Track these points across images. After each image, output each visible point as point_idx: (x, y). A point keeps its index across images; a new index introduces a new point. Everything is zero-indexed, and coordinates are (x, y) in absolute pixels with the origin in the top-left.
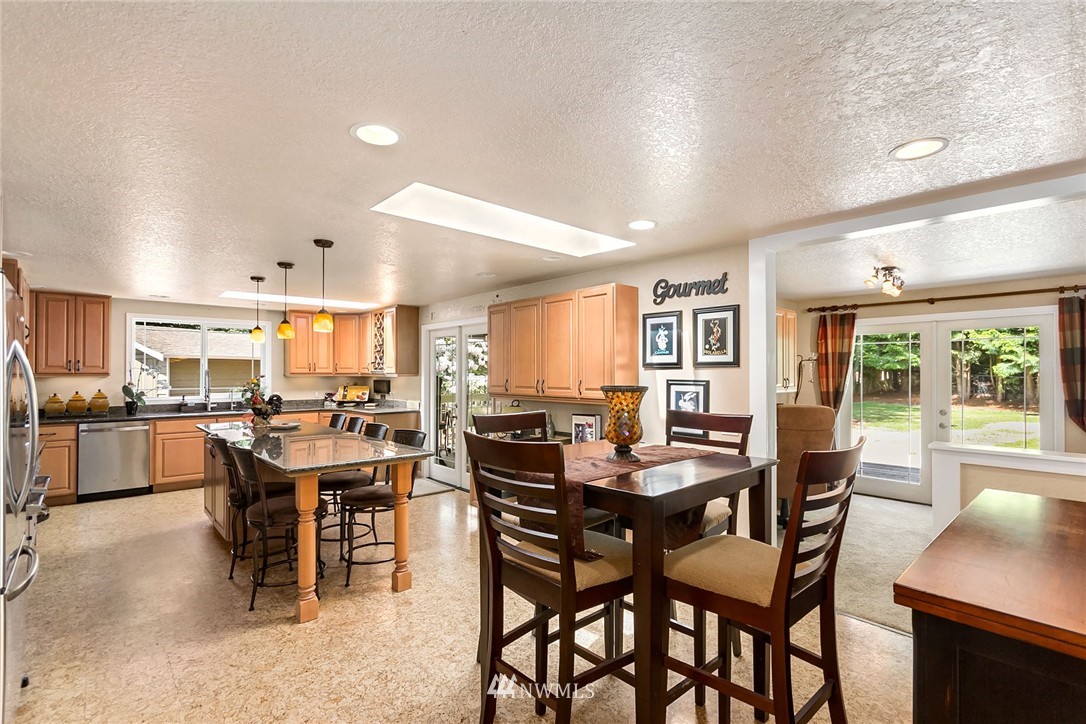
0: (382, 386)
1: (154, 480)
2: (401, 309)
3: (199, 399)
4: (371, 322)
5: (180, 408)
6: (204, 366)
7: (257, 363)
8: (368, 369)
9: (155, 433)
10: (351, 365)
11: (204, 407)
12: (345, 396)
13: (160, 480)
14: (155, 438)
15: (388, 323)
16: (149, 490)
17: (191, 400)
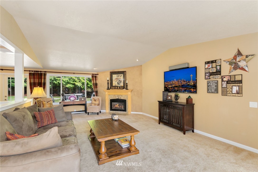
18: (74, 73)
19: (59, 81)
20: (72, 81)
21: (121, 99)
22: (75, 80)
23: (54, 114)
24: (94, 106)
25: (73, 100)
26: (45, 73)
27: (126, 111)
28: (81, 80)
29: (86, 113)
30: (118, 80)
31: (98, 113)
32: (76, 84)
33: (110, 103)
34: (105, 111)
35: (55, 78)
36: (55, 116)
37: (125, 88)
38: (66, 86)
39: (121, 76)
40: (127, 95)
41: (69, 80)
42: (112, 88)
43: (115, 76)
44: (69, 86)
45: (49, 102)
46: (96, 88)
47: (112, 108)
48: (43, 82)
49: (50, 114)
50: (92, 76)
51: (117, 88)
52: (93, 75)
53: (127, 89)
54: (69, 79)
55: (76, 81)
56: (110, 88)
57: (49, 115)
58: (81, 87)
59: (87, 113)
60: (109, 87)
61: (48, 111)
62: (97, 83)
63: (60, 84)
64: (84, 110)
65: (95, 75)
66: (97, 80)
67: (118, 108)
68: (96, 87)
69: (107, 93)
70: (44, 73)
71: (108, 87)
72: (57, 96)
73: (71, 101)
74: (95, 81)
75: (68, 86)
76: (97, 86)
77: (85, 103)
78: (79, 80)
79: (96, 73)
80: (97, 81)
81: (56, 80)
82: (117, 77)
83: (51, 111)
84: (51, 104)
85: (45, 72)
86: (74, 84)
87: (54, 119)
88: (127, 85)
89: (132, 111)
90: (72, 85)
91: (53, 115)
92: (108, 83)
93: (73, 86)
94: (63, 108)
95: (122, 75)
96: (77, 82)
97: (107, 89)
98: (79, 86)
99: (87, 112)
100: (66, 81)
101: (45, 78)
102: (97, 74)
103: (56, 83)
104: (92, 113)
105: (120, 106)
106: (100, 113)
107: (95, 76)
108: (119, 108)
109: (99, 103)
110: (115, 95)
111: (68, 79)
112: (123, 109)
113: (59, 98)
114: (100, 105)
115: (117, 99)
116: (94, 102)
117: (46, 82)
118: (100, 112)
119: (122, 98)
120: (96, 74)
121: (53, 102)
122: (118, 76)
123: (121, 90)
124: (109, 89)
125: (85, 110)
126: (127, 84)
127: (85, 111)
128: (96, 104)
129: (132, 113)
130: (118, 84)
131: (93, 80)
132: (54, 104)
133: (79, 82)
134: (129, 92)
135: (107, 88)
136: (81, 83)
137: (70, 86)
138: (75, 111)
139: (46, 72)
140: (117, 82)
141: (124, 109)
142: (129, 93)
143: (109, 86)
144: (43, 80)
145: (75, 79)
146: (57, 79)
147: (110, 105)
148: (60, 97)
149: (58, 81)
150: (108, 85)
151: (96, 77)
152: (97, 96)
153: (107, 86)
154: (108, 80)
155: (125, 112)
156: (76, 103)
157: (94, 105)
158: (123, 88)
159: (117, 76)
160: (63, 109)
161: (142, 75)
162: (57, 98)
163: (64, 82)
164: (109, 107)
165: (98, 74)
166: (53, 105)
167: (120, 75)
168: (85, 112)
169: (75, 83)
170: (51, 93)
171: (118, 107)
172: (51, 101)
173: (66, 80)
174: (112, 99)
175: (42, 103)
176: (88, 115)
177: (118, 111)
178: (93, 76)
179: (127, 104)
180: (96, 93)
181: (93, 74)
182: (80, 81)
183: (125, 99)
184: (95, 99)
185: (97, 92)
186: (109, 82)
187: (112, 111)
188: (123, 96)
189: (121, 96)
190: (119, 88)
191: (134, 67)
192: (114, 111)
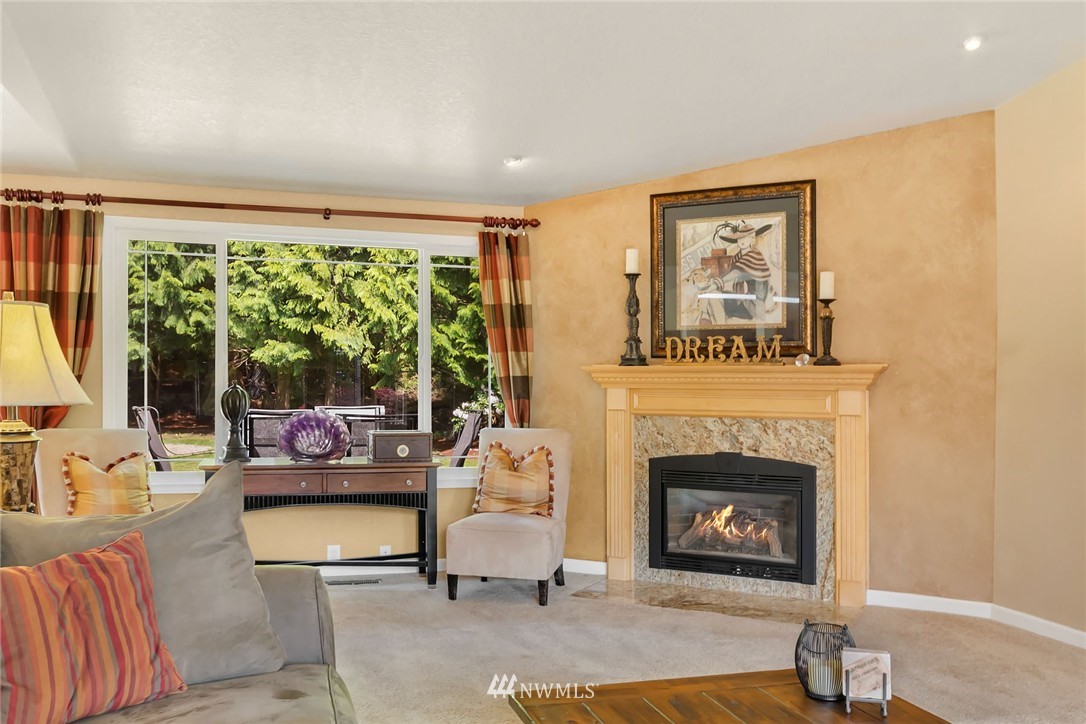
18: (327, 213)
19: (206, 313)
20: (298, 310)
21: (764, 453)
22: (321, 306)
23: (146, 598)
24: (508, 518)
25: (317, 457)
26: (87, 213)
27: (812, 581)
28: (362, 306)
29: (432, 580)
30: (735, 272)
31: (542, 585)
32: (329, 335)
33: (647, 498)
34: (598, 568)
35: (177, 295)
36: (151, 621)
37: (802, 349)
38: (256, 354)
39: (760, 232)
40: (828, 421)
41: (272, 309)
42: (674, 349)
43: (700, 237)
44: (275, 352)
45: (121, 470)
46: (516, 349)
47: (672, 546)
48: (73, 287)
49: (105, 599)
50: (484, 237)
51: (727, 351)
52: (492, 230)
53: (827, 360)
54: (275, 302)
55: (324, 316)
56: (646, 348)
57: (93, 597)
58: (365, 360)
59: (442, 584)
60: (638, 341)
61: (80, 558)
62: (528, 301)
63: (208, 338)
64: (414, 549)
65: (506, 231)
66: (525, 273)
67: (729, 547)
68: (521, 344)
69: (617, 398)
70: (82, 206)
71: (634, 340)
72: (189, 431)
73: (305, 462)
74: (505, 284)
75: (266, 353)
76: (528, 331)
77: (421, 488)
78: (346, 306)
79: (518, 214)
80: (526, 284)
81: (181, 309)
82: (721, 244)
83: (119, 557)
84: (133, 483)
85: (88, 199)
86: (312, 340)
87: (148, 653)
88: (829, 320)
89: (875, 584)
90: (293, 346)
91: (130, 601)
92: (633, 304)
93: (303, 354)
94: (237, 523)
95: (777, 220)
96: (335, 318)
97: (626, 361)
98: (351, 355)
99: (446, 565)
100: (255, 315)
101: (88, 258)
102: (524, 223)
103: (181, 329)
104: (484, 579)
105: (741, 526)
106: (560, 582)
107: (508, 239)
108: (741, 547)
109: (551, 488)
110: (696, 419)
111: (268, 302)
112: (778, 556)
113: (202, 443)
114: (560, 508)
115: (720, 455)
116: (503, 479)
117: (96, 290)
118: (559, 577)
119: (773, 448)
120: (514, 224)
121: (159, 467)
122: (735, 229)
123: (767, 366)
124: (642, 361)
125: (421, 554)
126: (822, 313)
127: (425, 557)
128: (524, 496)
129: (876, 598)
130: (734, 307)
131: (495, 277)
132: (158, 483)
133: (350, 321)
134: (850, 386)
135: (623, 349)
136: (365, 327)
137: (282, 356)
138: (330, 558)
139: (96, 199)
140: (727, 294)
141: (792, 561)
142: (852, 401)
143: (645, 333)
144: (73, 270)
145: (318, 301)
146: (192, 299)
147: (645, 509)
148: (208, 437)
149: (196, 316)
150: (634, 325)
151: (522, 249)
152: (522, 420)
153: (624, 333)
154: (631, 268)
155: (798, 590)
156: (346, 487)
157: (502, 506)
158: (790, 353)
159: (727, 232)
160: (239, 536)
161: (993, 213)
162: (188, 442)
163: (239, 319)
164: (638, 536)
165: (535, 224)
166: (153, 491)
167: (756, 222)
168: (415, 570)
169: (318, 328)
171: (731, 532)
172: (135, 455)
173: (250, 308)
174: (671, 453)
175: (67, 474)
176: (452, 596)
177: (731, 572)
178: (488, 243)
179: (819, 514)
180: (518, 398)
181: (489, 222)
182: (352, 317)
183: (797, 460)
184: (508, 453)
185: (522, 389)
186: (643, 289)
187: (665, 576)
188: (785, 424)
189: (757, 432)
190: (743, 352)
191: (901, 136)
192: (688, 574)
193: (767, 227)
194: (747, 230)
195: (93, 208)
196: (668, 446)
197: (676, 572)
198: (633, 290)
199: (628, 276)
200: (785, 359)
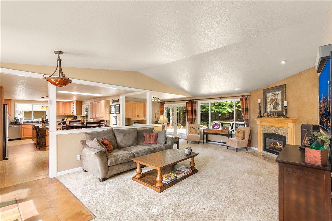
0: (75, 117)
1: (22, 137)
2: (77, 101)
3: (32, 120)
4: (72, 104)
5: (27, 122)
6: (33, 113)
7: (45, 112)
8: (72, 114)
9: (22, 127)
10: (68, 113)
11: (33, 122)
12: (67, 120)
13: (23, 137)
14: (22, 128)
15: (75, 104)
16: (21, 139)
17: (30, 121)
25: (216, 128)
30: (274, 102)
31: (237, 149)
33: (263, 139)
34: (257, 149)
37: (283, 115)
40: (287, 128)
42: (264, 115)
43: (270, 96)
47: (266, 148)
48: (194, 109)
51: (270, 115)
53: (286, 117)
65: (245, 97)
66: (248, 103)
68: (247, 114)
69: (259, 123)
71: (260, 114)
76: (248, 112)
79: (248, 94)
80: (248, 105)
82: (273, 97)
85: (196, 100)
88: (287, 110)
92: (260, 108)
97: (259, 117)
101: (196, 106)
106: (247, 150)
109: (244, 136)
110: (269, 127)
115: (273, 133)
119: (280, 133)
120: (247, 96)
122: (274, 94)
124: (261, 117)
126: (285, 109)
128: (239, 136)
130: (274, 108)
134: (290, 122)
135: (258, 115)
140: (273, 105)
142: (290, 125)
143: (262, 112)
147: (263, 141)
150: (260, 111)
153: (258, 112)
159: (273, 95)
165: (250, 95)
167: (277, 93)
170: (201, 121)
172: (197, 127)
176: (227, 148)
178: (242, 99)
180: (247, 122)
181: (242, 96)
183: (283, 135)
184: (239, 130)
186: (262, 106)
187: (266, 153)
188: (281, 129)
189: (277, 130)
190: (272, 116)
191: (300, 74)
192: (268, 153)
193: (279, 93)
194: (276, 94)
195: (196, 101)
196: (266, 131)
197: (267, 152)
198: (260, 105)
199: (259, 103)
200: (278, 117)
